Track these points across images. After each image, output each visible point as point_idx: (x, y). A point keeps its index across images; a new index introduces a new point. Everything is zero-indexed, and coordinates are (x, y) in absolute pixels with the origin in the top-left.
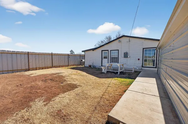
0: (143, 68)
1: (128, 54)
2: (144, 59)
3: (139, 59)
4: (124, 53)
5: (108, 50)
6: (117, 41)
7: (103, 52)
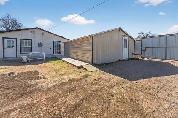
0: (54, 55)
1: (42, 44)
2: (54, 48)
3: (51, 49)
4: (39, 43)
5: (16, 39)
6: (30, 31)
7: (6, 40)
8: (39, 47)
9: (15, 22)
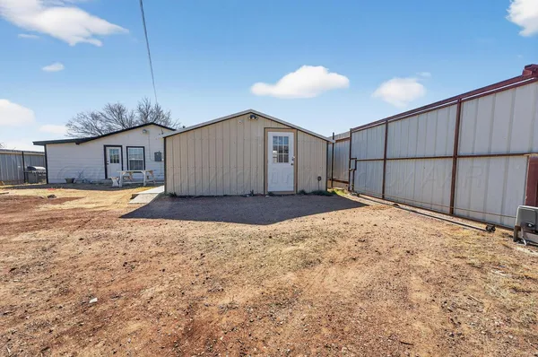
1: (162, 155)
4: (155, 153)
5: (121, 146)
6: (140, 130)
7: (108, 149)
8: (156, 160)
9: (158, 112)
